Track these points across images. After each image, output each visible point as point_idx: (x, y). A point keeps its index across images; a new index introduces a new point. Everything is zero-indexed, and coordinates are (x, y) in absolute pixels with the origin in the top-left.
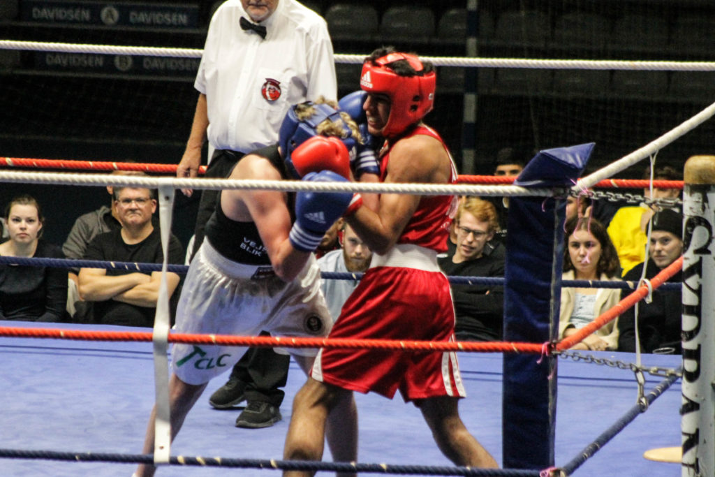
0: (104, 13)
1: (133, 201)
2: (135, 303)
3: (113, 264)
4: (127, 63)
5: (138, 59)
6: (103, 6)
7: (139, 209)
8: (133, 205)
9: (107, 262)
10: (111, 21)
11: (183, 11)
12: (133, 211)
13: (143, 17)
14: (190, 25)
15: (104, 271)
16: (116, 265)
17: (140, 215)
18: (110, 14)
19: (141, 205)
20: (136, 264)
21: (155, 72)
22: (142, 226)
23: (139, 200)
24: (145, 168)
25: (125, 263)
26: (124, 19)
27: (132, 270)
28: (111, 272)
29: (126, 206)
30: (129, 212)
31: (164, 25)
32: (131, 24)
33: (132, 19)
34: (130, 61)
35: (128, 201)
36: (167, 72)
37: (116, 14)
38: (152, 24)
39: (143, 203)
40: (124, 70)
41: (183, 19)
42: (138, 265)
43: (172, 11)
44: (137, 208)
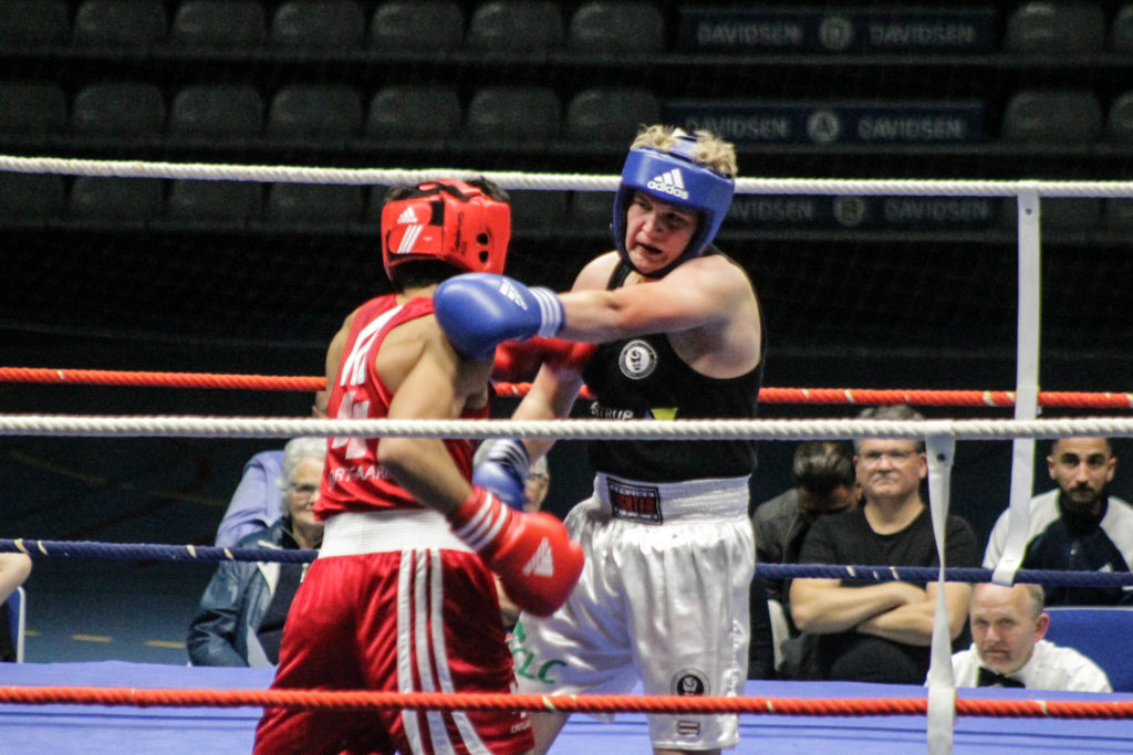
0: (814, 123)
1: (883, 457)
2: (897, 637)
3: (850, 570)
4: (855, 212)
5: (876, 202)
6: (810, 112)
7: (894, 470)
8: (884, 463)
9: (840, 567)
10: (825, 137)
11: (955, 114)
12: (884, 473)
13: (884, 128)
14: (967, 140)
15: (837, 581)
16: (856, 571)
17: (896, 481)
18: (825, 126)
19: (899, 464)
20: (892, 568)
21: (907, 225)
22: (900, 500)
23: (895, 454)
24: (903, 398)
25: (871, 568)
26: (849, 133)
27: (886, 578)
28: (848, 582)
29: (870, 465)
30: (877, 476)
31: (921, 141)
32: (862, 142)
33: (864, 134)
34: (861, 209)
35: (875, 455)
36: (927, 224)
37: (834, 124)
38: (901, 140)
39: (902, 459)
40: (849, 223)
41: (955, 128)
42: (897, 571)
43: (935, 114)
44: (890, 468)
